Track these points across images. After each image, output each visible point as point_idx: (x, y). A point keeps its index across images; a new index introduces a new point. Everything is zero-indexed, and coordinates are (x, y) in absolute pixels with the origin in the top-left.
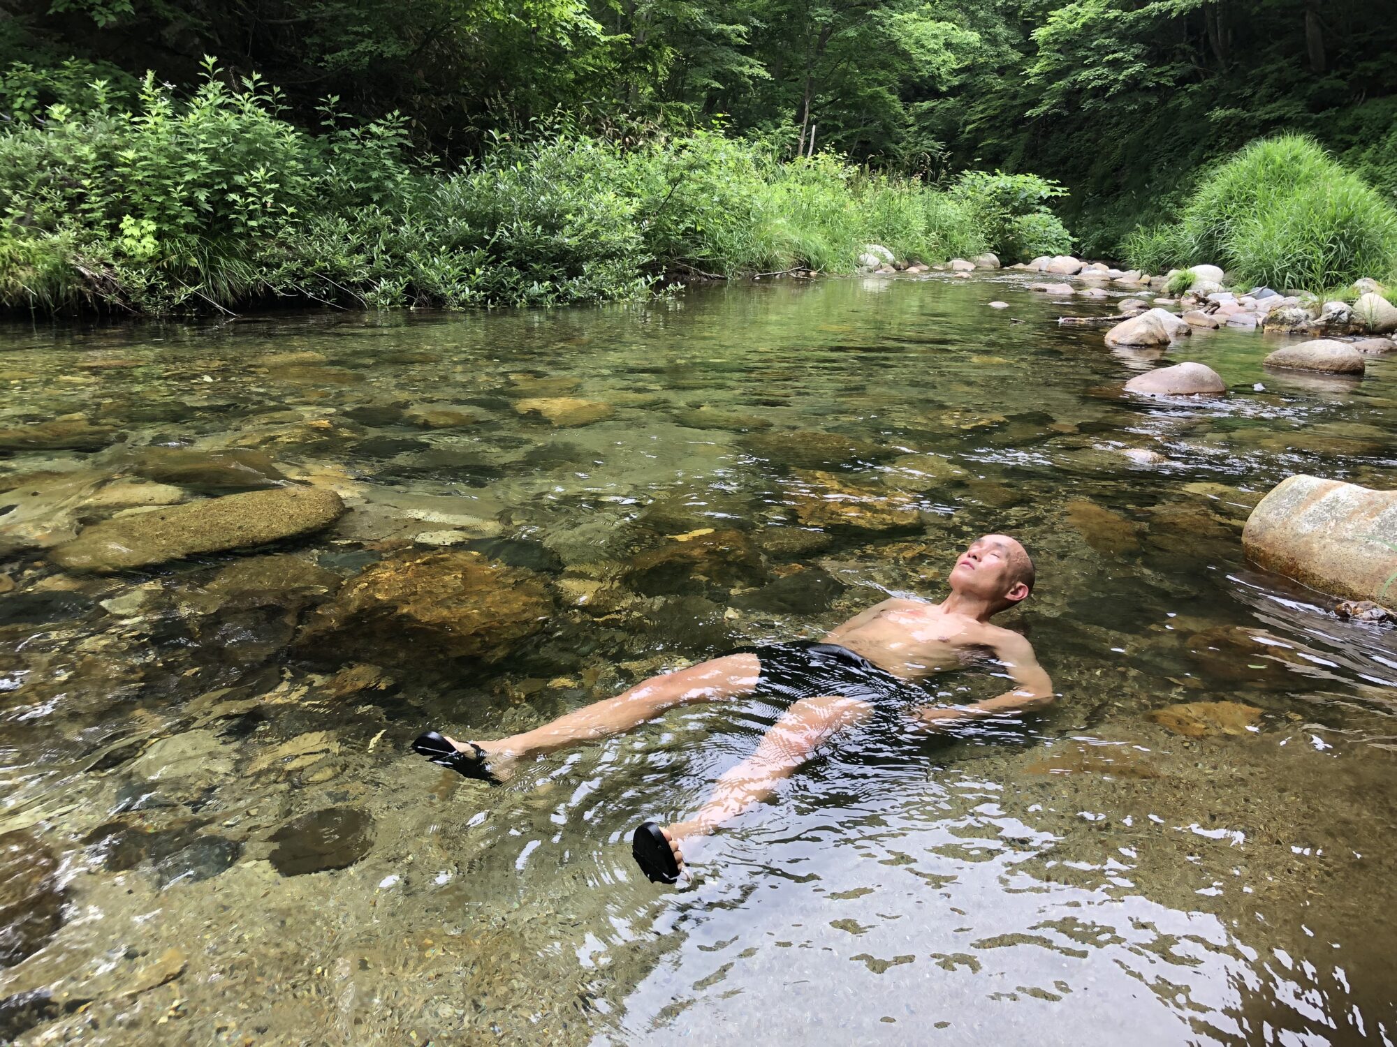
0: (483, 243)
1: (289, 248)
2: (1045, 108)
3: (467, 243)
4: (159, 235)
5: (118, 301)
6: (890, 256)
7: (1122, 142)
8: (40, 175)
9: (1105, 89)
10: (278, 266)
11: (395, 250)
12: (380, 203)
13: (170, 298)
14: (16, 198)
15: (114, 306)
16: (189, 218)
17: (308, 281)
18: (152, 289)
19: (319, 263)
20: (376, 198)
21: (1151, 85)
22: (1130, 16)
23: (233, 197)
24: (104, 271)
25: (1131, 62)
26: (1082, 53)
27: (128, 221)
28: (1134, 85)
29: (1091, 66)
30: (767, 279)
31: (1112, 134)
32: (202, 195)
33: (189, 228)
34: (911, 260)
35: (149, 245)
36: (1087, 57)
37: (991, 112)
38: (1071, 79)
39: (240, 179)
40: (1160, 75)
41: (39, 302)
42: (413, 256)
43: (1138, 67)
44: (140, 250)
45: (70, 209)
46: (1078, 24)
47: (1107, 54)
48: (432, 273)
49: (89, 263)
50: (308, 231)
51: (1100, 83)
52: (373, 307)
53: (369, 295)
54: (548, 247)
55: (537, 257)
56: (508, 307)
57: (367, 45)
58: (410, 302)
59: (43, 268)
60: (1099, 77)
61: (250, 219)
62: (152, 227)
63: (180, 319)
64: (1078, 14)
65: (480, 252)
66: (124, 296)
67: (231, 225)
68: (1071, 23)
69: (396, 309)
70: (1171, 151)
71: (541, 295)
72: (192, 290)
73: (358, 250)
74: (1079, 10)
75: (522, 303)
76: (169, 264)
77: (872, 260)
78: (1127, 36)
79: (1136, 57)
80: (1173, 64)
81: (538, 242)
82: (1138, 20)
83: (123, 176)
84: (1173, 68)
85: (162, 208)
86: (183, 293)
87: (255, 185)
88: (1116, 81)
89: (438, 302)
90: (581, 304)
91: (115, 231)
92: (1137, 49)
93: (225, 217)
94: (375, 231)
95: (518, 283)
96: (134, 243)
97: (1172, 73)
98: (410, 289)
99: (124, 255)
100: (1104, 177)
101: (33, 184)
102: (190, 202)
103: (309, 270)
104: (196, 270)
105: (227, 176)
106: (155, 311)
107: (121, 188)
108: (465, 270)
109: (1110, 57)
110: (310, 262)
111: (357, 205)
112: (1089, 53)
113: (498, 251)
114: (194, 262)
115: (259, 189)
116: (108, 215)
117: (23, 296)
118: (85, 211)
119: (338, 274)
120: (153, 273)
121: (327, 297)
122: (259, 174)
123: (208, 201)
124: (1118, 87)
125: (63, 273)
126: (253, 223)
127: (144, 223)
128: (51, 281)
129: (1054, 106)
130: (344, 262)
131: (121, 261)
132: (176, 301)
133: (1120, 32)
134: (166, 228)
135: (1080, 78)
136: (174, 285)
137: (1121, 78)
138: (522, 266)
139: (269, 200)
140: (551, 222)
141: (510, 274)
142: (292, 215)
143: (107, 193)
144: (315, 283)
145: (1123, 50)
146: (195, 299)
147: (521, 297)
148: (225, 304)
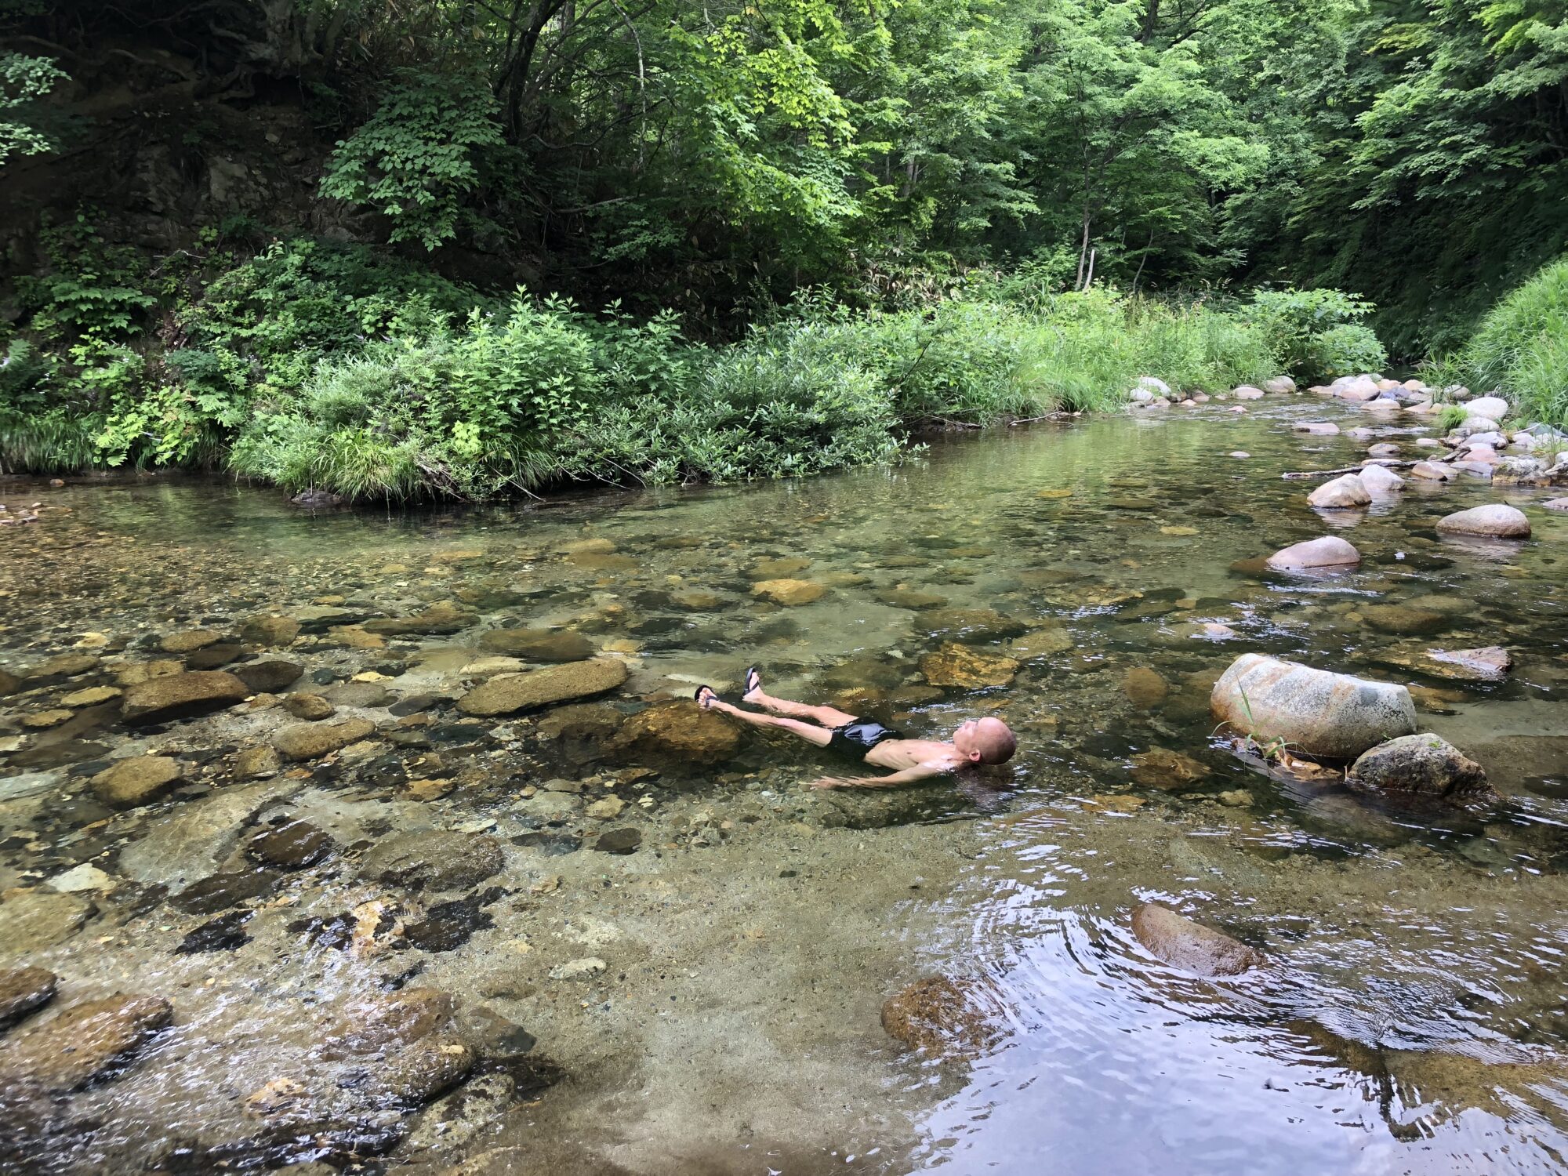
0: (744, 422)
1: (582, 437)
2: (1373, 199)
3: (729, 423)
4: (482, 436)
5: (450, 491)
6: (1165, 389)
7: (1477, 225)
8: (393, 392)
9: (1442, 175)
10: (574, 454)
11: (669, 431)
12: (656, 393)
13: (489, 487)
14: (376, 412)
15: (448, 495)
16: (505, 420)
17: (597, 466)
18: (476, 480)
19: (606, 450)
20: (653, 388)
21: (1495, 167)
22: (1469, 95)
23: (537, 400)
24: (440, 467)
25: (1471, 144)
26: (1415, 137)
27: (458, 425)
28: (1476, 167)
29: (1427, 149)
30: (1026, 426)
31: (1465, 216)
32: (514, 402)
33: (504, 429)
34: (1190, 392)
35: (474, 445)
36: (1420, 141)
37: (1316, 203)
38: (1402, 166)
39: (544, 385)
40: (1507, 156)
41: (393, 495)
42: (684, 438)
43: (1480, 149)
44: (467, 449)
45: (415, 417)
46: (1408, 107)
47: (1443, 137)
48: (699, 452)
49: (431, 460)
50: (597, 421)
51: (1435, 168)
52: (651, 485)
53: (648, 473)
54: (800, 422)
55: (791, 432)
56: (765, 481)
57: (645, 237)
58: (682, 478)
59: (396, 468)
60: (1435, 163)
61: (551, 417)
62: (476, 429)
63: (497, 503)
64: (1409, 94)
65: (741, 431)
66: (455, 486)
67: (537, 422)
68: (1400, 105)
69: (670, 485)
70: (1533, 235)
71: (794, 466)
72: (506, 478)
73: (639, 435)
74: (1410, 90)
75: (777, 474)
76: (490, 458)
77: (1142, 394)
78: (1467, 116)
79: (1477, 138)
80: (1523, 143)
81: (793, 418)
82: (1478, 99)
83: (454, 390)
84: (1522, 148)
85: (484, 414)
86: (501, 481)
87: (555, 388)
88: (1454, 165)
89: (705, 477)
90: (833, 471)
91: (448, 433)
92: (1479, 130)
93: (532, 416)
94: (653, 416)
95: (774, 455)
96: (463, 443)
97: (1521, 153)
98: (682, 466)
99: (455, 454)
100: (1454, 267)
101: (388, 401)
102: (505, 407)
103: (598, 455)
104: (509, 462)
105: (533, 384)
106: (479, 499)
107: (453, 399)
108: (729, 448)
109: (1447, 140)
110: (599, 449)
111: (637, 395)
112: (1423, 137)
113: (758, 428)
114: (508, 455)
115: (559, 392)
116: (443, 421)
117: (381, 493)
118: (425, 420)
119: (622, 458)
120: (477, 467)
121: (614, 477)
122: (558, 381)
123: (520, 405)
124: (1457, 172)
125: (411, 469)
126: (554, 421)
127: (471, 426)
128: (402, 479)
129: (1383, 197)
130: (626, 448)
131: (453, 459)
132: (494, 488)
133: (1458, 111)
134: (487, 429)
135: (1412, 165)
136: (493, 475)
137: (1460, 162)
138: (777, 439)
139: (566, 400)
140: (805, 401)
141: (767, 448)
142: (585, 411)
143: (442, 403)
144: (603, 466)
145: (1462, 132)
146: (509, 486)
147: (776, 468)
148: (532, 489)
